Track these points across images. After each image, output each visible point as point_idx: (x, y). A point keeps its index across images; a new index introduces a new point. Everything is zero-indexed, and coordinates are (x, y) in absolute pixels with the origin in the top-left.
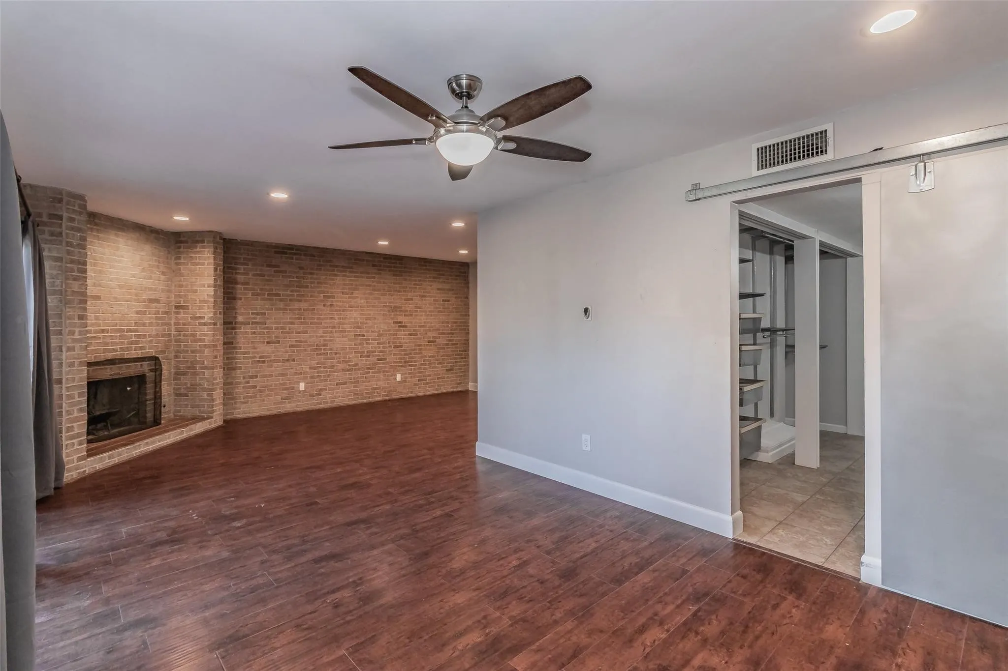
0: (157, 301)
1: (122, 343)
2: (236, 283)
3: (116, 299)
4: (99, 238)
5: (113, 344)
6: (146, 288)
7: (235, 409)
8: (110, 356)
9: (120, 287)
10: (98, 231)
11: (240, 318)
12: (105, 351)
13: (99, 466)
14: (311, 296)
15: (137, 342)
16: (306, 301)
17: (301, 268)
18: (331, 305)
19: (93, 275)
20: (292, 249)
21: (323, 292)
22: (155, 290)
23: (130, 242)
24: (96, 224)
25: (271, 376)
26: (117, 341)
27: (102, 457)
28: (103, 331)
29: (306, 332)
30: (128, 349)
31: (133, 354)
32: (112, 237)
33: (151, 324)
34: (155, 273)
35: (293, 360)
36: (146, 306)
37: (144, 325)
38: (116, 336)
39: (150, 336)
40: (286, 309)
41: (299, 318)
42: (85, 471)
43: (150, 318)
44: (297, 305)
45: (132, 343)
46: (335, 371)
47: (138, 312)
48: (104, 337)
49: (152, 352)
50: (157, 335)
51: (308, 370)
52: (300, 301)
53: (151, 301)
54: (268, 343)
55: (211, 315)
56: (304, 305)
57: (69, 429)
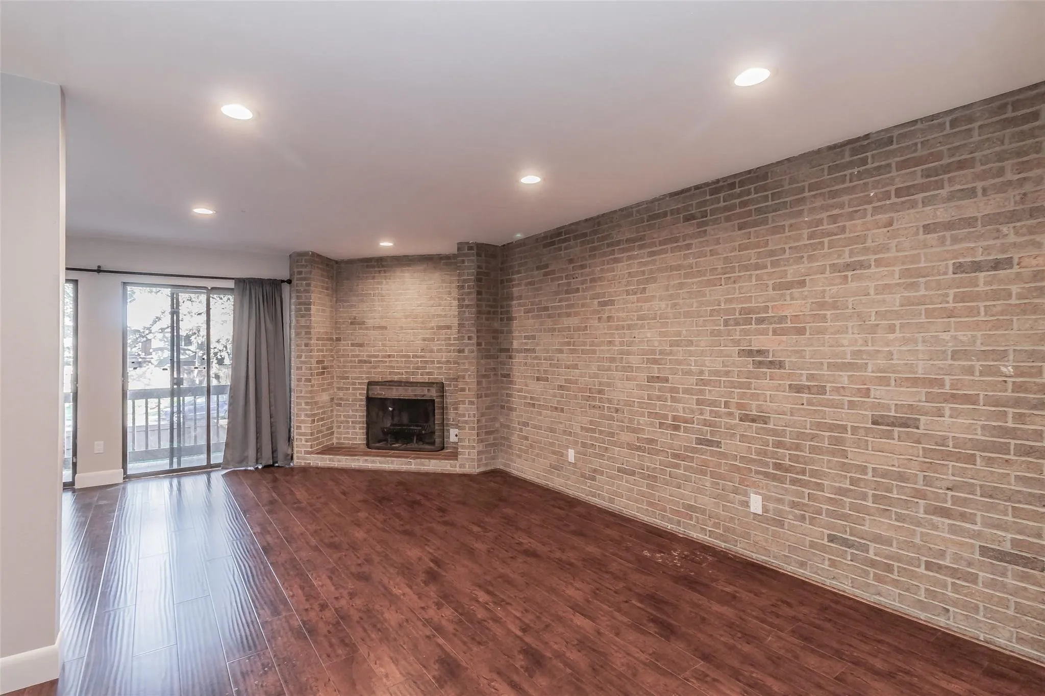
0: (449, 327)
3: (401, 327)
4: (386, 278)
5: (398, 368)
6: (434, 315)
9: (406, 317)
10: (385, 272)
12: (391, 373)
13: (321, 464)
15: (425, 368)
19: (380, 309)
22: (445, 316)
23: (415, 275)
24: (383, 266)
28: (389, 356)
31: (419, 378)
32: (398, 274)
33: (439, 351)
34: (446, 300)
36: (434, 333)
37: (432, 351)
38: (402, 361)
39: (439, 362)
42: (310, 463)
43: (439, 345)
45: (418, 368)
47: (424, 340)
48: (391, 362)
49: (442, 378)
50: (448, 362)
53: (440, 328)
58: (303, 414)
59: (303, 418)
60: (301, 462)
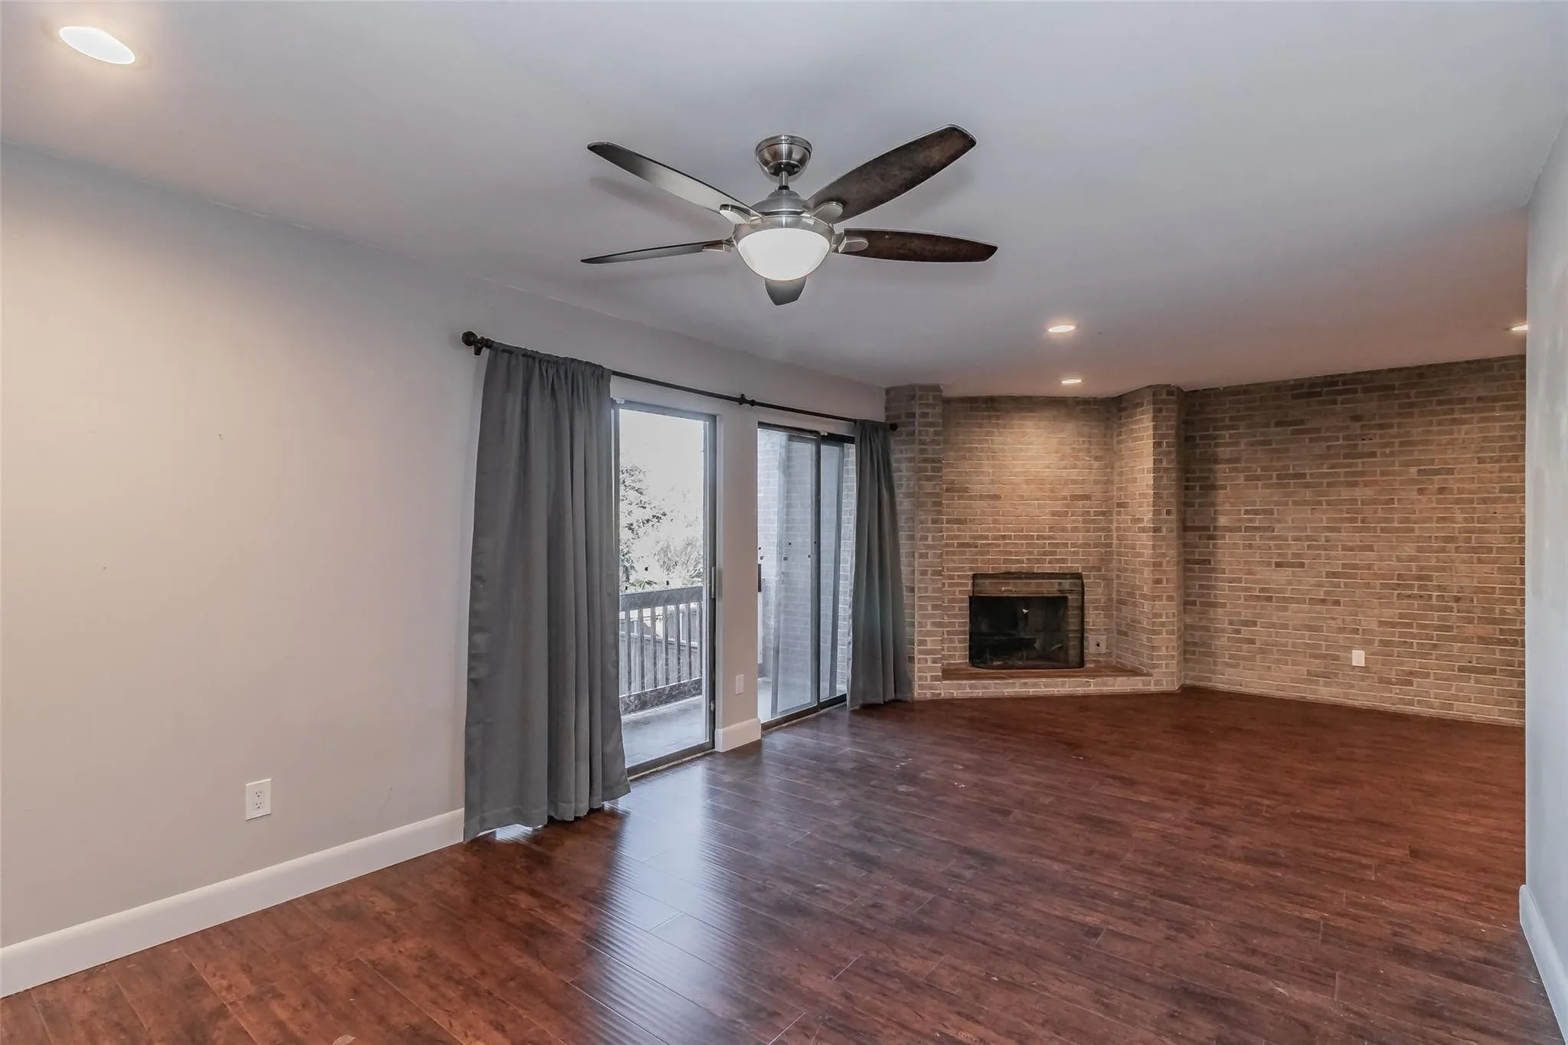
0: (1087, 497)
1: (1030, 553)
2: (1216, 461)
3: (1021, 497)
4: (998, 425)
5: (1017, 553)
6: (1066, 480)
7: (1214, 672)
8: (1014, 568)
9: (1028, 482)
10: (998, 418)
11: (1223, 521)
12: (1006, 561)
13: (957, 694)
14: (1383, 474)
15: (1054, 553)
16: (1366, 484)
17: (1356, 418)
18: (1441, 490)
19: (991, 471)
20: (1335, 384)
21: (1418, 462)
22: (1083, 482)
23: (1042, 423)
24: (996, 410)
25: (1285, 626)
26: (1024, 549)
27: (960, 684)
28: (1004, 537)
29: (1370, 548)
30: (1038, 561)
31: (1047, 568)
32: (1017, 422)
33: (1075, 529)
34: (1083, 459)
35: (1337, 603)
36: (1068, 506)
37: (1064, 530)
38: (1022, 544)
39: (1074, 545)
40: (1320, 503)
41: (1353, 520)
42: (940, 694)
43: (1075, 521)
44: (1345, 493)
45: (1045, 554)
46: (1454, 639)
47: (1053, 514)
48: (1006, 545)
49: (1078, 567)
50: (1087, 545)
51: (1374, 626)
52: (1355, 484)
53: (1075, 498)
54: (1278, 565)
55: (1150, 515)
56: (1361, 493)
57: (922, 643)
58: (929, 621)
59: (929, 628)
60: (925, 694)
